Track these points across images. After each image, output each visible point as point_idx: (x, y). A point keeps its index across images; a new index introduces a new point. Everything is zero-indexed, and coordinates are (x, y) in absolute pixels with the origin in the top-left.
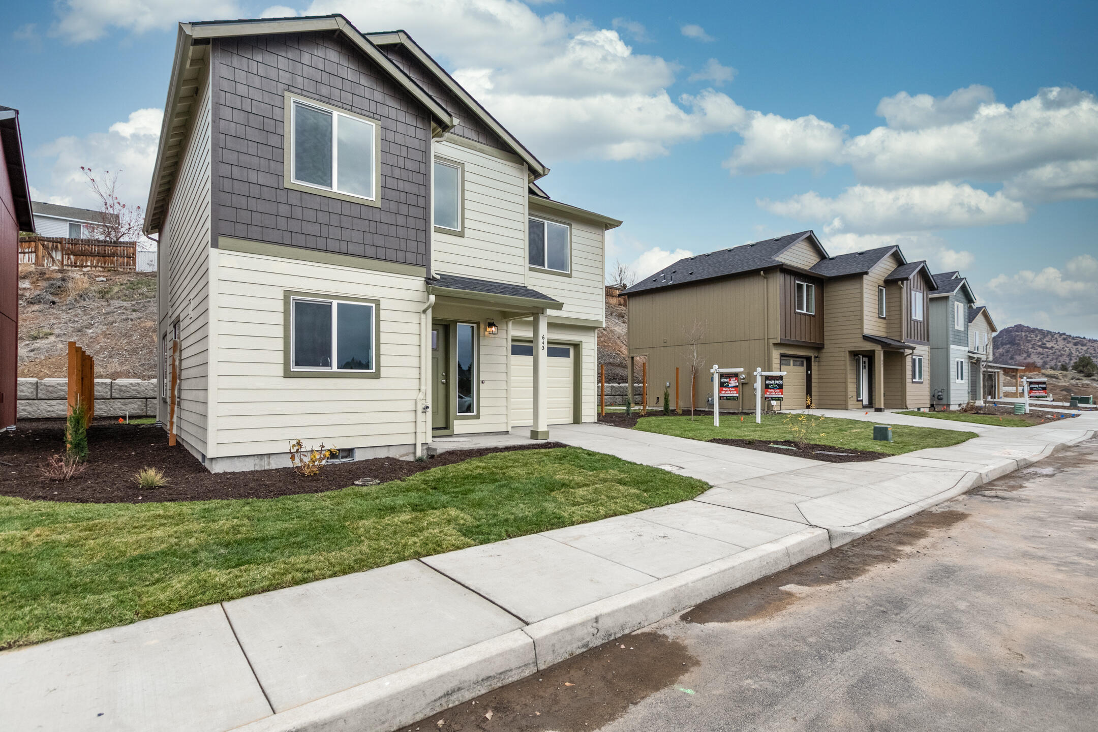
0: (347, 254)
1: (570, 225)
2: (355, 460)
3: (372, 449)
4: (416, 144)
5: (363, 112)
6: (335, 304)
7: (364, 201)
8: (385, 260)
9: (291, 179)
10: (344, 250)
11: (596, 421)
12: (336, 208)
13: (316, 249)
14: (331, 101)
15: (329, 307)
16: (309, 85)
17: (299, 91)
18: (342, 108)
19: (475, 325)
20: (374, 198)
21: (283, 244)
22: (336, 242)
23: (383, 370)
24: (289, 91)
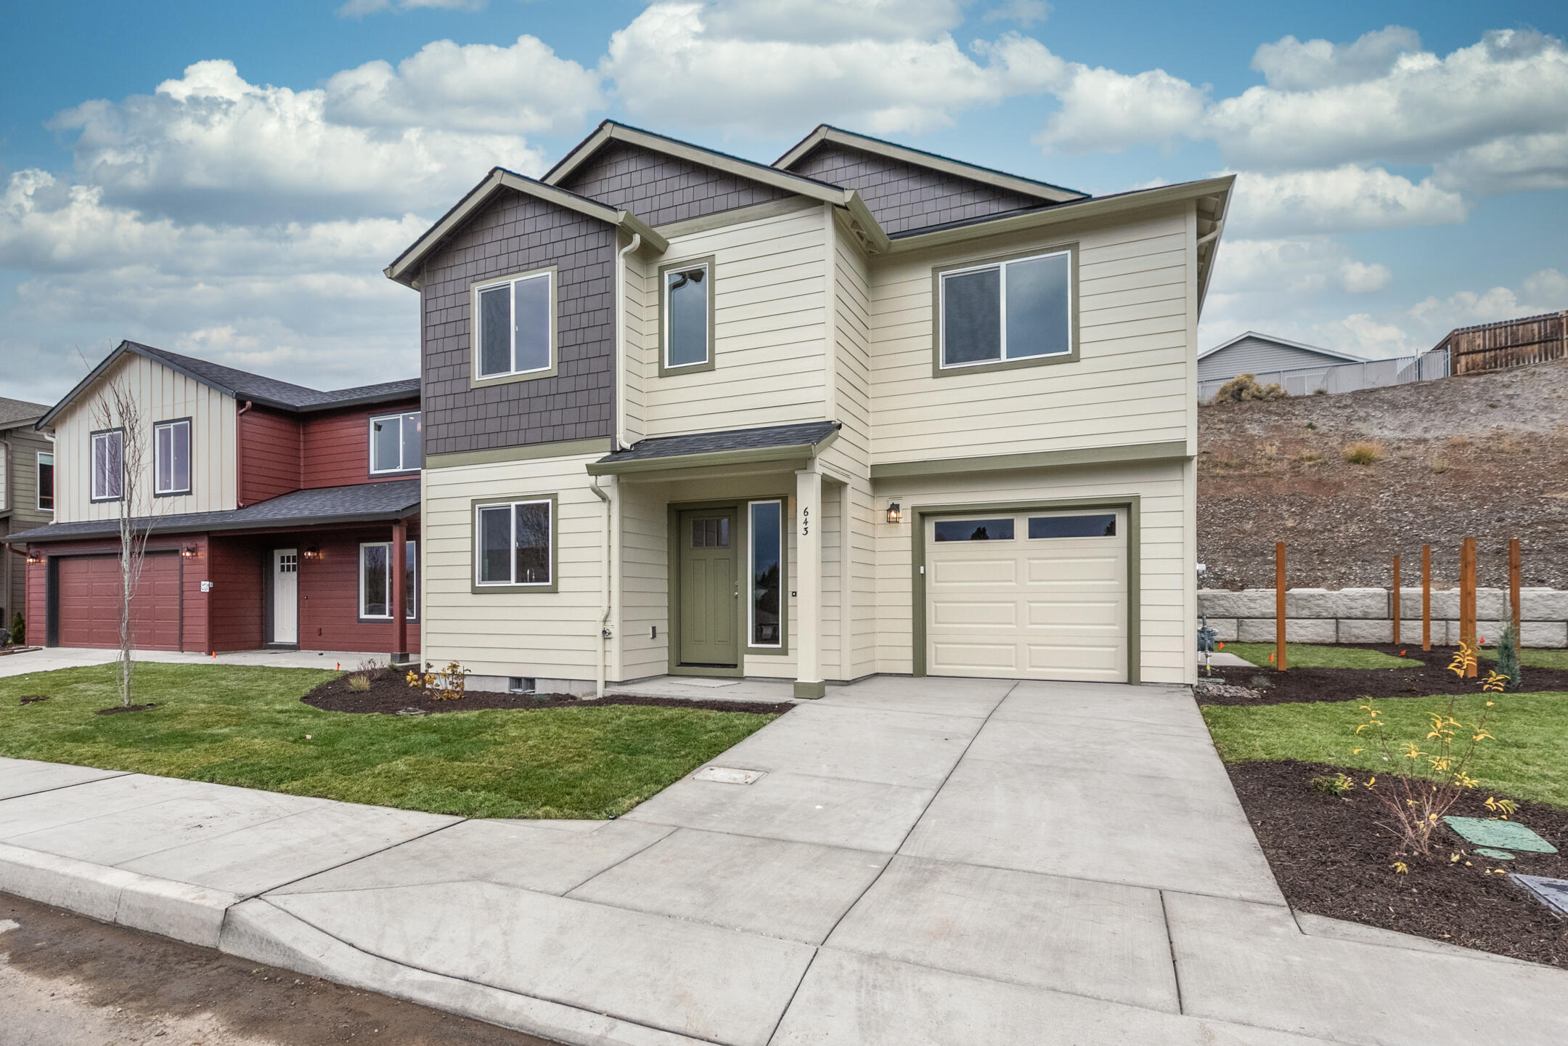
0: (525, 444)
2: (536, 693)
5: (540, 264)
6: (513, 506)
7: (543, 373)
8: (563, 440)
9: (477, 377)
11: (1192, 681)
12: (514, 393)
14: (509, 270)
15: (509, 511)
16: (491, 265)
17: (482, 276)
18: (520, 271)
19: (780, 501)
20: (550, 367)
21: (471, 450)
22: (515, 434)
23: (561, 582)
24: (474, 281)
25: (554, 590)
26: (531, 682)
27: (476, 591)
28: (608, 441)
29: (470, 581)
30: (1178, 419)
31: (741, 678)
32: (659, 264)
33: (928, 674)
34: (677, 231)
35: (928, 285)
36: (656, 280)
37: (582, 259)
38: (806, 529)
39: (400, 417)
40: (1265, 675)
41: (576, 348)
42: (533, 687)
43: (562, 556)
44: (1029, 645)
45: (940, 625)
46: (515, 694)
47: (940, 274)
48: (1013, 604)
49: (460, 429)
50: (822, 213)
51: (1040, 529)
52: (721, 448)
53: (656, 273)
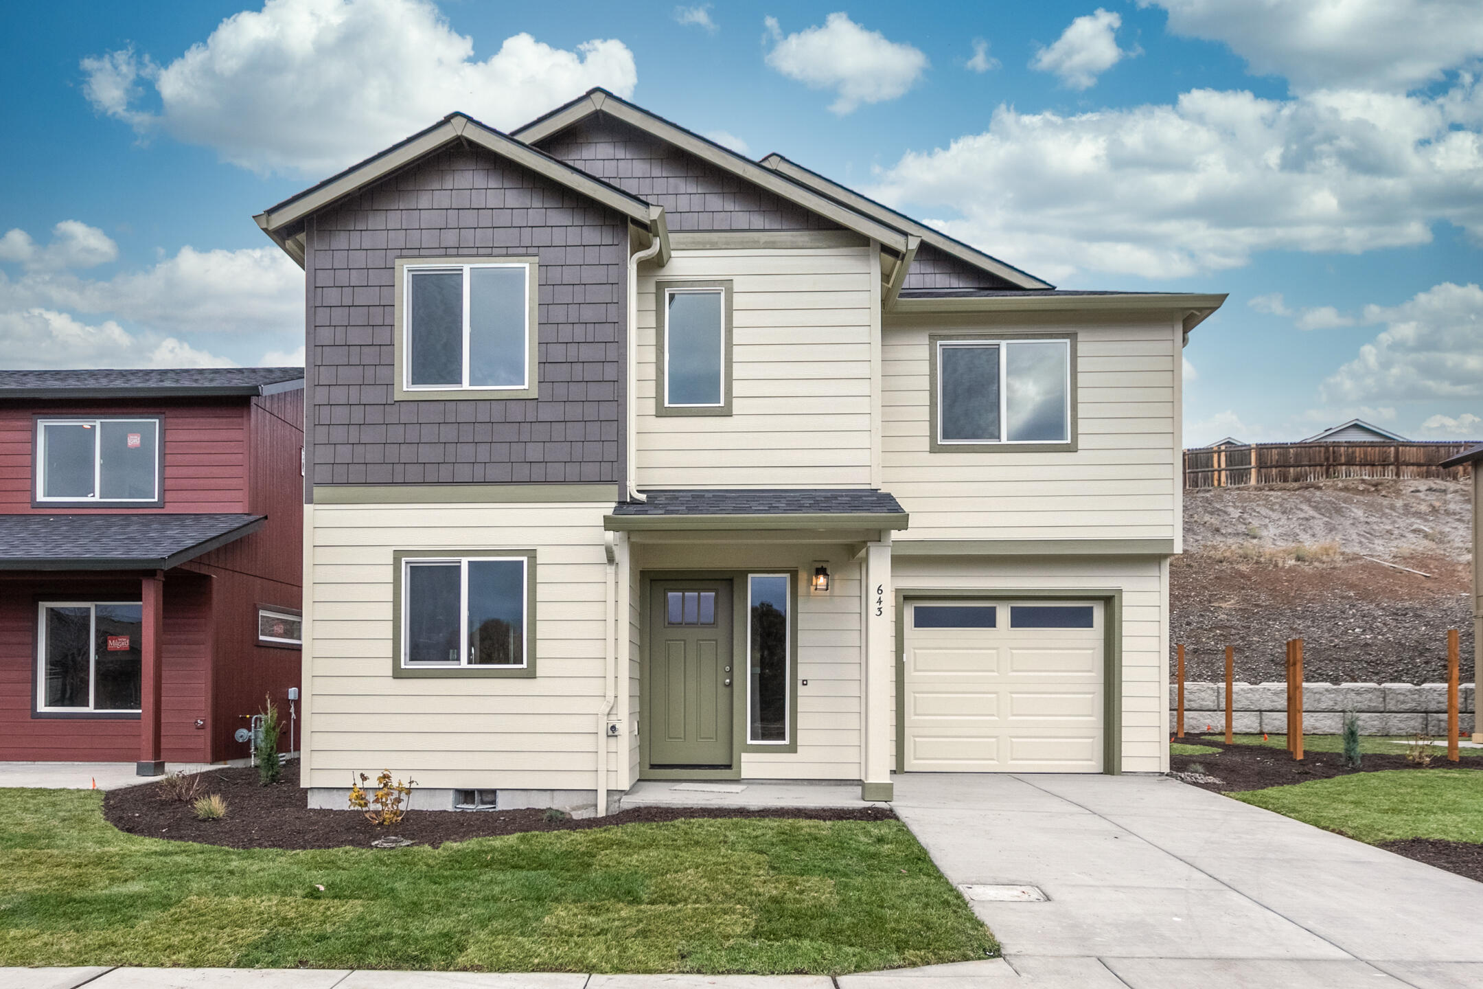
0: (485, 483)
1: (1073, 337)
2: (497, 809)
3: (525, 793)
4: (600, 274)
5: (511, 251)
6: (465, 562)
7: (515, 393)
8: (546, 482)
9: (405, 385)
10: (479, 476)
11: (1167, 770)
12: (466, 413)
13: (439, 483)
14: (461, 251)
15: (457, 569)
16: (428, 239)
17: (416, 252)
18: (478, 255)
19: (788, 576)
20: (527, 385)
21: (393, 483)
22: (468, 468)
23: (540, 664)
24: (401, 257)
25: (530, 674)
26: (489, 795)
27: (398, 674)
28: (614, 488)
29: (390, 662)
30: (1166, 518)
31: (737, 781)
32: (656, 279)
33: (906, 770)
34: (683, 243)
35: (924, 352)
36: (652, 298)
37: (574, 256)
38: (879, 609)
39: (98, 423)
40: (1201, 763)
41: (566, 367)
42: (493, 802)
43: (542, 630)
44: (1011, 737)
45: (920, 718)
46: (463, 812)
47: (939, 343)
48: (994, 695)
49: (373, 454)
50: (867, 256)
51: (1021, 619)
52: (772, 509)
53: (653, 289)
